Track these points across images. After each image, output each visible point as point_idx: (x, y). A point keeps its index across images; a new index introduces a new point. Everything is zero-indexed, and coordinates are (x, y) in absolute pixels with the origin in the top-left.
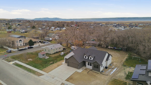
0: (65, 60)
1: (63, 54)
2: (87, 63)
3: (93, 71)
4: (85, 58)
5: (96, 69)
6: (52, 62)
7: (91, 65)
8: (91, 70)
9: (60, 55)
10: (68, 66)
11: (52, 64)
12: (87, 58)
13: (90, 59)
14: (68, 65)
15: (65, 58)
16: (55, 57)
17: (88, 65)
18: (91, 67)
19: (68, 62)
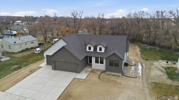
2: (93, 60)
3: (107, 73)
4: (88, 50)
5: (113, 68)
6: (16, 66)
7: (102, 62)
8: (104, 72)
10: (55, 69)
11: (16, 69)
12: (92, 50)
13: (98, 50)
16: (23, 57)
17: (97, 62)
18: (102, 67)
19: (55, 61)
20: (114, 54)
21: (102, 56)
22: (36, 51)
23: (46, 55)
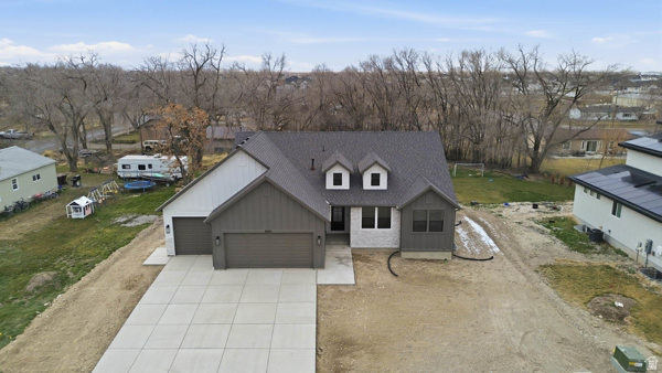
0: (170, 237)
1: (89, 212)
2: (356, 217)
3: (405, 255)
4: (330, 184)
5: (426, 236)
6: (44, 276)
7: (385, 223)
8: (395, 253)
9: (64, 219)
10: (227, 266)
11: (51, 290)
13: (367, 184)
14: (224, 263)
15: (167, 219)
16: (31, 237)
17: (368, 223)
18: (386, 238)
19: (225, 234)
20: (431, 191)
21: (385, 203)
22: (77, 208)
23: (174, 218)
